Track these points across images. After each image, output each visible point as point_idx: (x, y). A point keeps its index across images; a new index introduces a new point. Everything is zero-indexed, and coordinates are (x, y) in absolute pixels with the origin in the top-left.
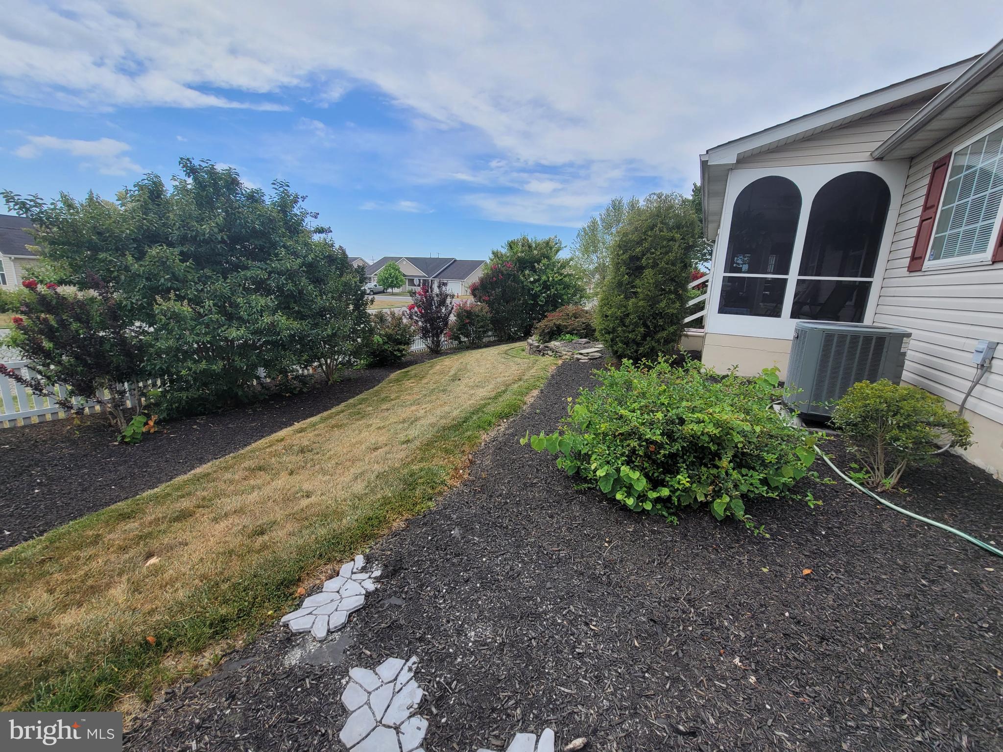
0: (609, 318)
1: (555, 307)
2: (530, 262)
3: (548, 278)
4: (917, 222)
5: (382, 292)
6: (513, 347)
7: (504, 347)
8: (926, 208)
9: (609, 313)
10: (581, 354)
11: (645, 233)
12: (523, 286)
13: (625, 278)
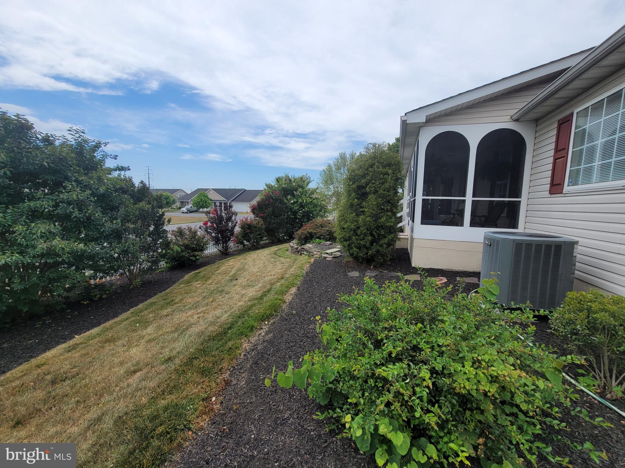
0: (346, 230)
1: (309, 219)
2: (291, 191)
3: (303, 200)
4: (551, 160)
5: (197, 211)
6: (281, 248)
7: (274, 248)
8: (557, 150)
9: (345, 226)
10: (327, 253)
11: (367, 170)
12: (287, 206)
13: (355, 201)
